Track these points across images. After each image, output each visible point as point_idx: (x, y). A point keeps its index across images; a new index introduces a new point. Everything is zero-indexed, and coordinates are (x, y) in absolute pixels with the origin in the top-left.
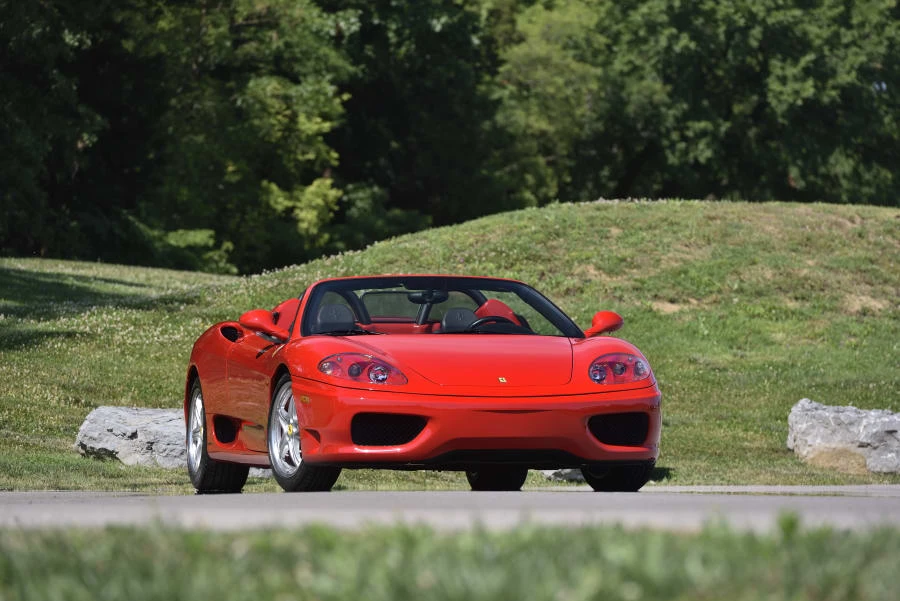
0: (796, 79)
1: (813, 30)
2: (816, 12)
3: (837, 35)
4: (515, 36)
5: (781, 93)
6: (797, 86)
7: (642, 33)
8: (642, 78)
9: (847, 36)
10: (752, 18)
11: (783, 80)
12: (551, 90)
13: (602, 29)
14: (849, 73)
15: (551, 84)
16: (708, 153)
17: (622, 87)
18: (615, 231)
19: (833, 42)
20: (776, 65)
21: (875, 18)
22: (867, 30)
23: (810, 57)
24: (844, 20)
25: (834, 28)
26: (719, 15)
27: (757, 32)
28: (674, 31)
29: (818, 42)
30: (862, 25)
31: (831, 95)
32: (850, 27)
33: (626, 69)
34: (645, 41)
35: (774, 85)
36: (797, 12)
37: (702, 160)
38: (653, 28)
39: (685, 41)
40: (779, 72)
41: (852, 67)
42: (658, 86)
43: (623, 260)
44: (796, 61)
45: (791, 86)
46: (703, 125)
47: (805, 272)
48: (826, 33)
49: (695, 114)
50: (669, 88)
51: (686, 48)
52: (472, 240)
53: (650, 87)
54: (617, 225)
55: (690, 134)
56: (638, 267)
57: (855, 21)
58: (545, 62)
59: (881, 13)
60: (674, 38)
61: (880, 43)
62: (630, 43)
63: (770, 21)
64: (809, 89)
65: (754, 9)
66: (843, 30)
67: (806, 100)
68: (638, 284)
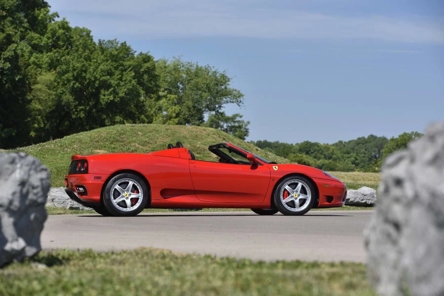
0: (108, 95)
1: (112, 82)
2: (113, 77)
3: (119, 83)
4: (36, 82)
5: (104, 99)
6: (108, 97)
7: (66, 82)
8: (66, 95)
9: (122, 84)
10: (96, 78)
11: (104, 95)
12: (42, 98)
13: (55, 81)
14: (122, 93)
15: (42, 96)
16: (83, 115)
17: (61, 97)
18: (140, 133)
19: (118, 85)
20: (102, 91)
21: (129, 78)
22: (127, 82)
23: (112, 89)
24: (121, 79)
25: (118, 81)
26: (87, 77)
27: (97, 82)
28: (74, 82)
29: (114, 85)
30: (125, 80)
31: (117, 99)
32: (122, 81)
33: (61, 92)
34: (66, 84)
35: (102, 97)
36: (109, 77)
37: (82, 117)
38: (69, 81)
39: (77, 84)
40: (103, 93)
41: (123, 92)
42: (71, 97)
43: (146, 142)
44: (108, 90)
45: (106, 97)
46: (82, 107)
47: (198, 146)
48: (116, 83)
49: (80, 104)
50: (74, 97)
51: (78, 86)
52: (97, 135)
53: (68, 97)
54: (140, 131)
55: (78, 110)
56: (151, 144)
57: (124, 79)
58: (40, 90)
59: (131, 77)
60: (74, 84)
61: (130, 86)
62: (62, 85)
63: (101, 79)
64: (111, 98)
65: (97, 76)
66: (121, 82)
67: (110, 101)
68: (152, 149)
